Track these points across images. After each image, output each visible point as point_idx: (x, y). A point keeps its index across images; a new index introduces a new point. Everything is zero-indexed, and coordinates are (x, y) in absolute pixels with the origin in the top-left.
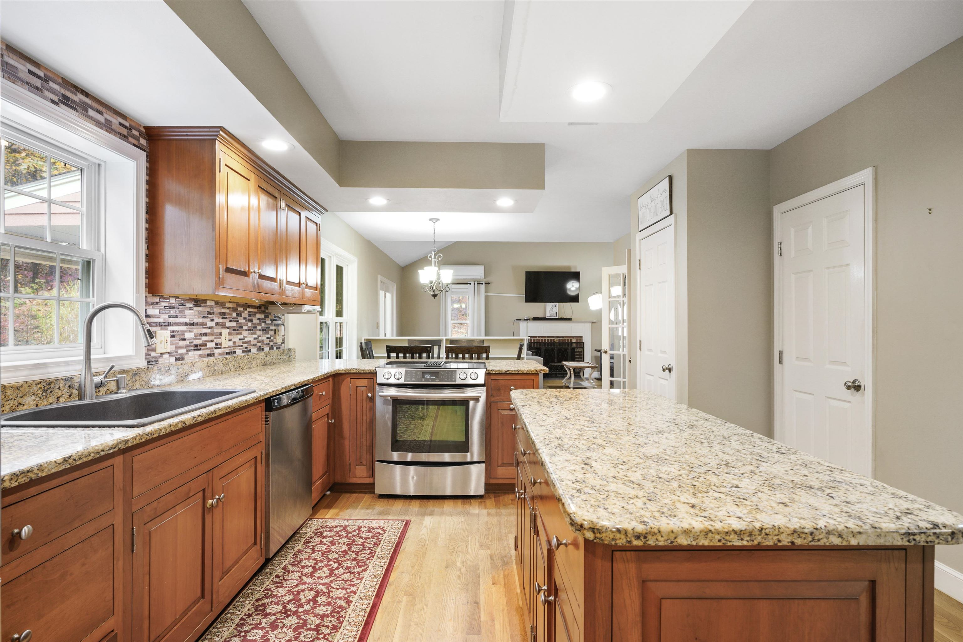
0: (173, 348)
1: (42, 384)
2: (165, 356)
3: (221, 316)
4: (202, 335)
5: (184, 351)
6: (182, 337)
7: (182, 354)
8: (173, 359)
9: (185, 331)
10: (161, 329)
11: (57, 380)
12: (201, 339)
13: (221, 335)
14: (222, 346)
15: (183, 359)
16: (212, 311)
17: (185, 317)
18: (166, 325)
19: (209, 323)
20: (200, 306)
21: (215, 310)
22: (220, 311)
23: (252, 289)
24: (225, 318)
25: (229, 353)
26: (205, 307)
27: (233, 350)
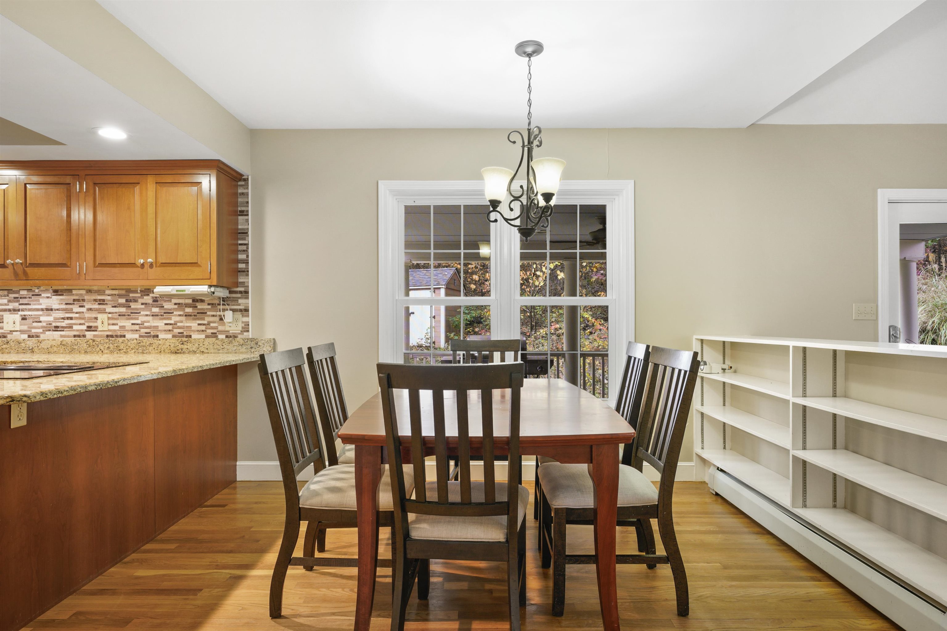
0: (25, 328)
2: (14, 333)
3: (97, 303)
4: (66, 318)
5: (41, 330)
6: (37, 320)
7: (37, 333)
8: (25, 336)
9: (41, 315)
10: (10, 314)
13: (97, 320)
14: (99, 329)
15: (38, 337)
16: (81, 298)
17: (41, 304)
18: (15, 310)
19: (76, 309)
20: (62, 295)
21: (86, 297)
22: (95, 298)
23: (13, 278)
24: (103, 304)
25: (112, 336)
26: (71, 295)
27: (119, 334)
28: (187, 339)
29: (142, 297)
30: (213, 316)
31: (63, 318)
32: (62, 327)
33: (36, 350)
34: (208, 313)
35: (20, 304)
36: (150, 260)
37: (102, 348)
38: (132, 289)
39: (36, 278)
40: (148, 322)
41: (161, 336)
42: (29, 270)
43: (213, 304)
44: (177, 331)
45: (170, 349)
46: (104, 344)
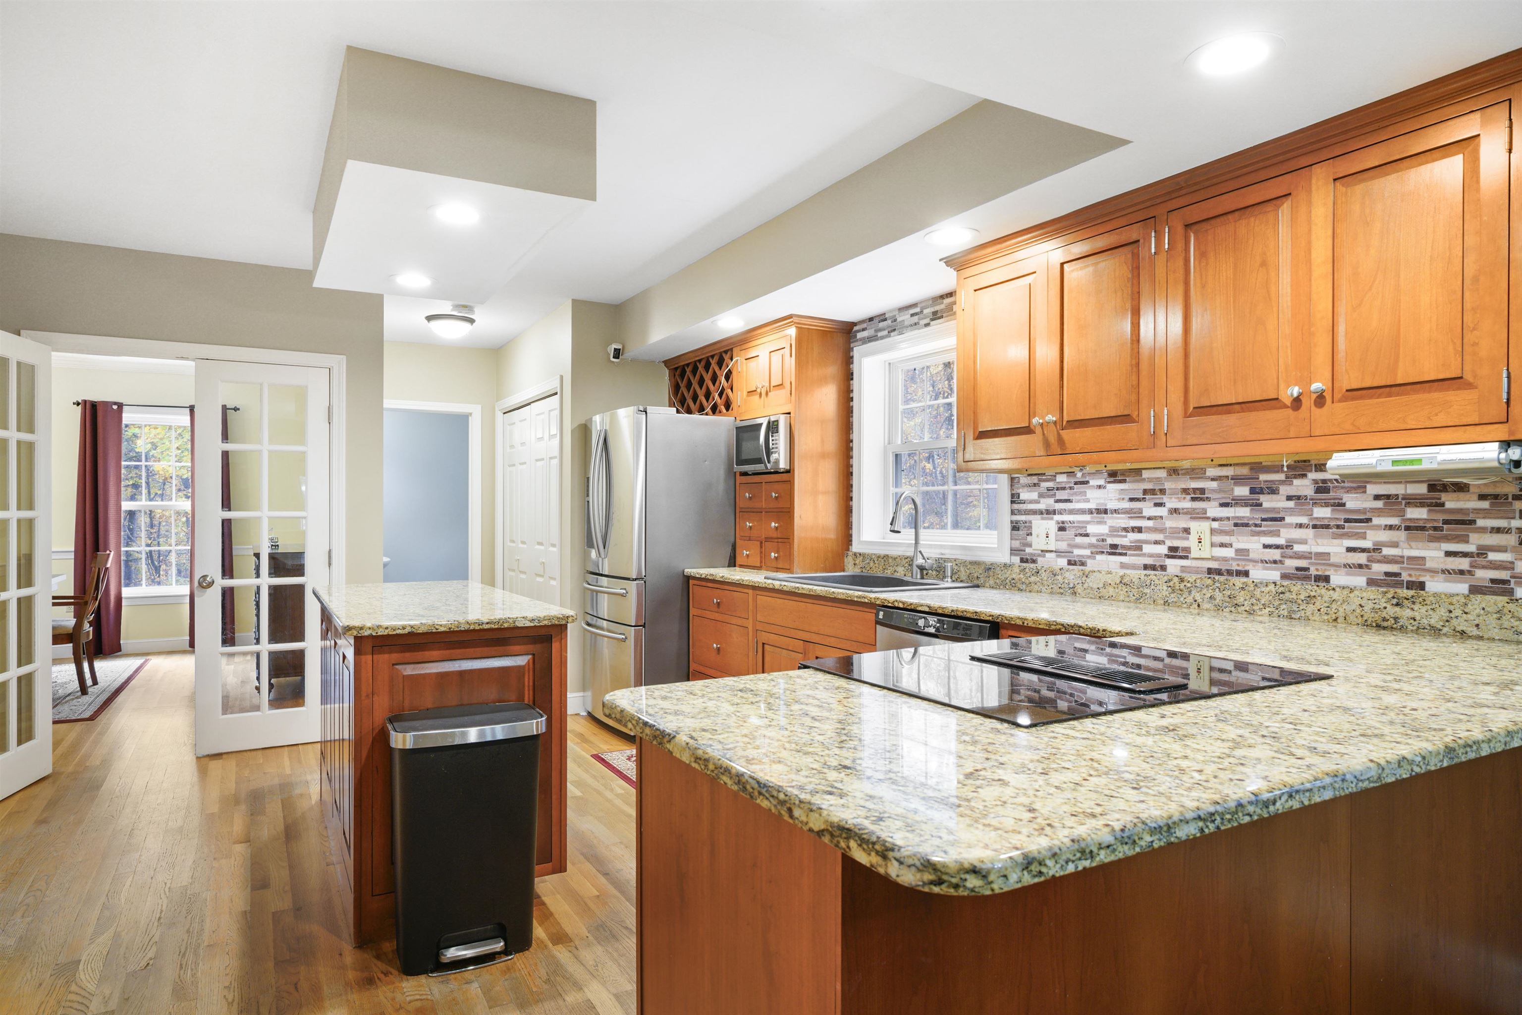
0: (1063, 546)
2: (1047, 555)
3: (1189, 497)
4: (1130, 530)
5: (1087, 552)
6: (1082, 531)
7: (1082, 556)
8: (1063, 562)
9: (1088, 522)
10: (1043, 519)
12: (1126, 536)
13: (1189, 533)
14: (1192, 555)
15: (1083, 564)
16: (1157, 488)
17: (1088, 501)
18: (1050, 512)
19: (1149, 509)
20: (1124, 481)
21: (1168, 485)
22: (1184, 486)
23: (1042, 452)
24: (1201, 499)
25: (1219, 572)
26: (1138, 481)
27: (1234, 567)
28: (1411, 593)
29: (1288, 480)
30: (1498, 530)
31: (1126, 530)
32: (1123, 547)
33: (1079, 591)
34: (1481, 523)
35: (1057, 501)
36: (1316, 386)
37: (1198, 597)
38: (1264, 464)
39: (1078, 450)
40: (1304, 542)
41: (1337, 579)
42: (1066, 434)
43: (1496, 497)
44: (1379, 569)
45: (1362, 616)
46: (1202, 588)
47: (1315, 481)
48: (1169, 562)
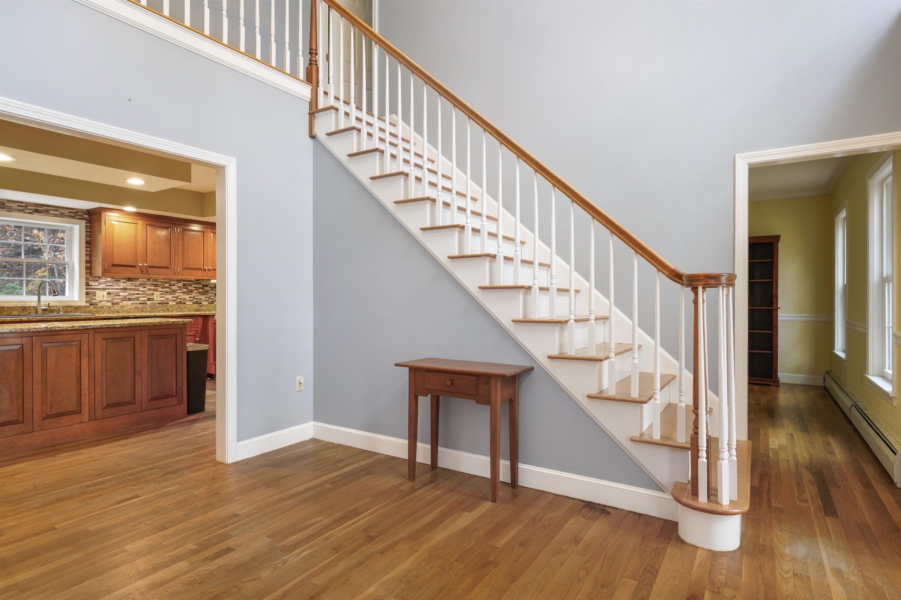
1: (21, 308)
11: (29, 307)
47: (183, 284)
48: (147, 302)
